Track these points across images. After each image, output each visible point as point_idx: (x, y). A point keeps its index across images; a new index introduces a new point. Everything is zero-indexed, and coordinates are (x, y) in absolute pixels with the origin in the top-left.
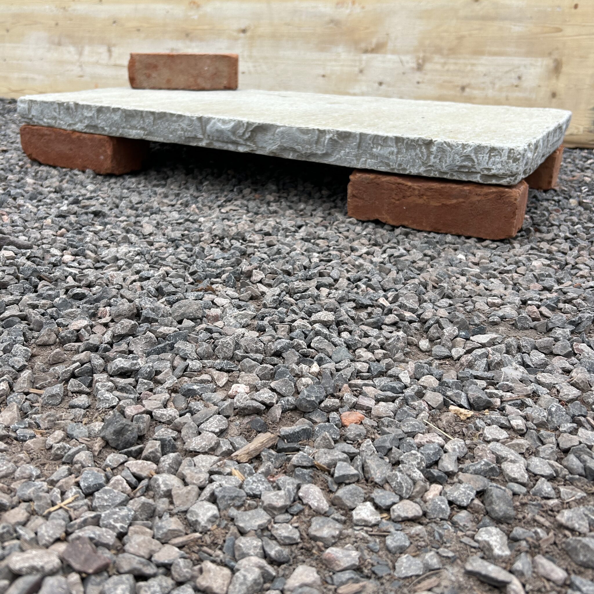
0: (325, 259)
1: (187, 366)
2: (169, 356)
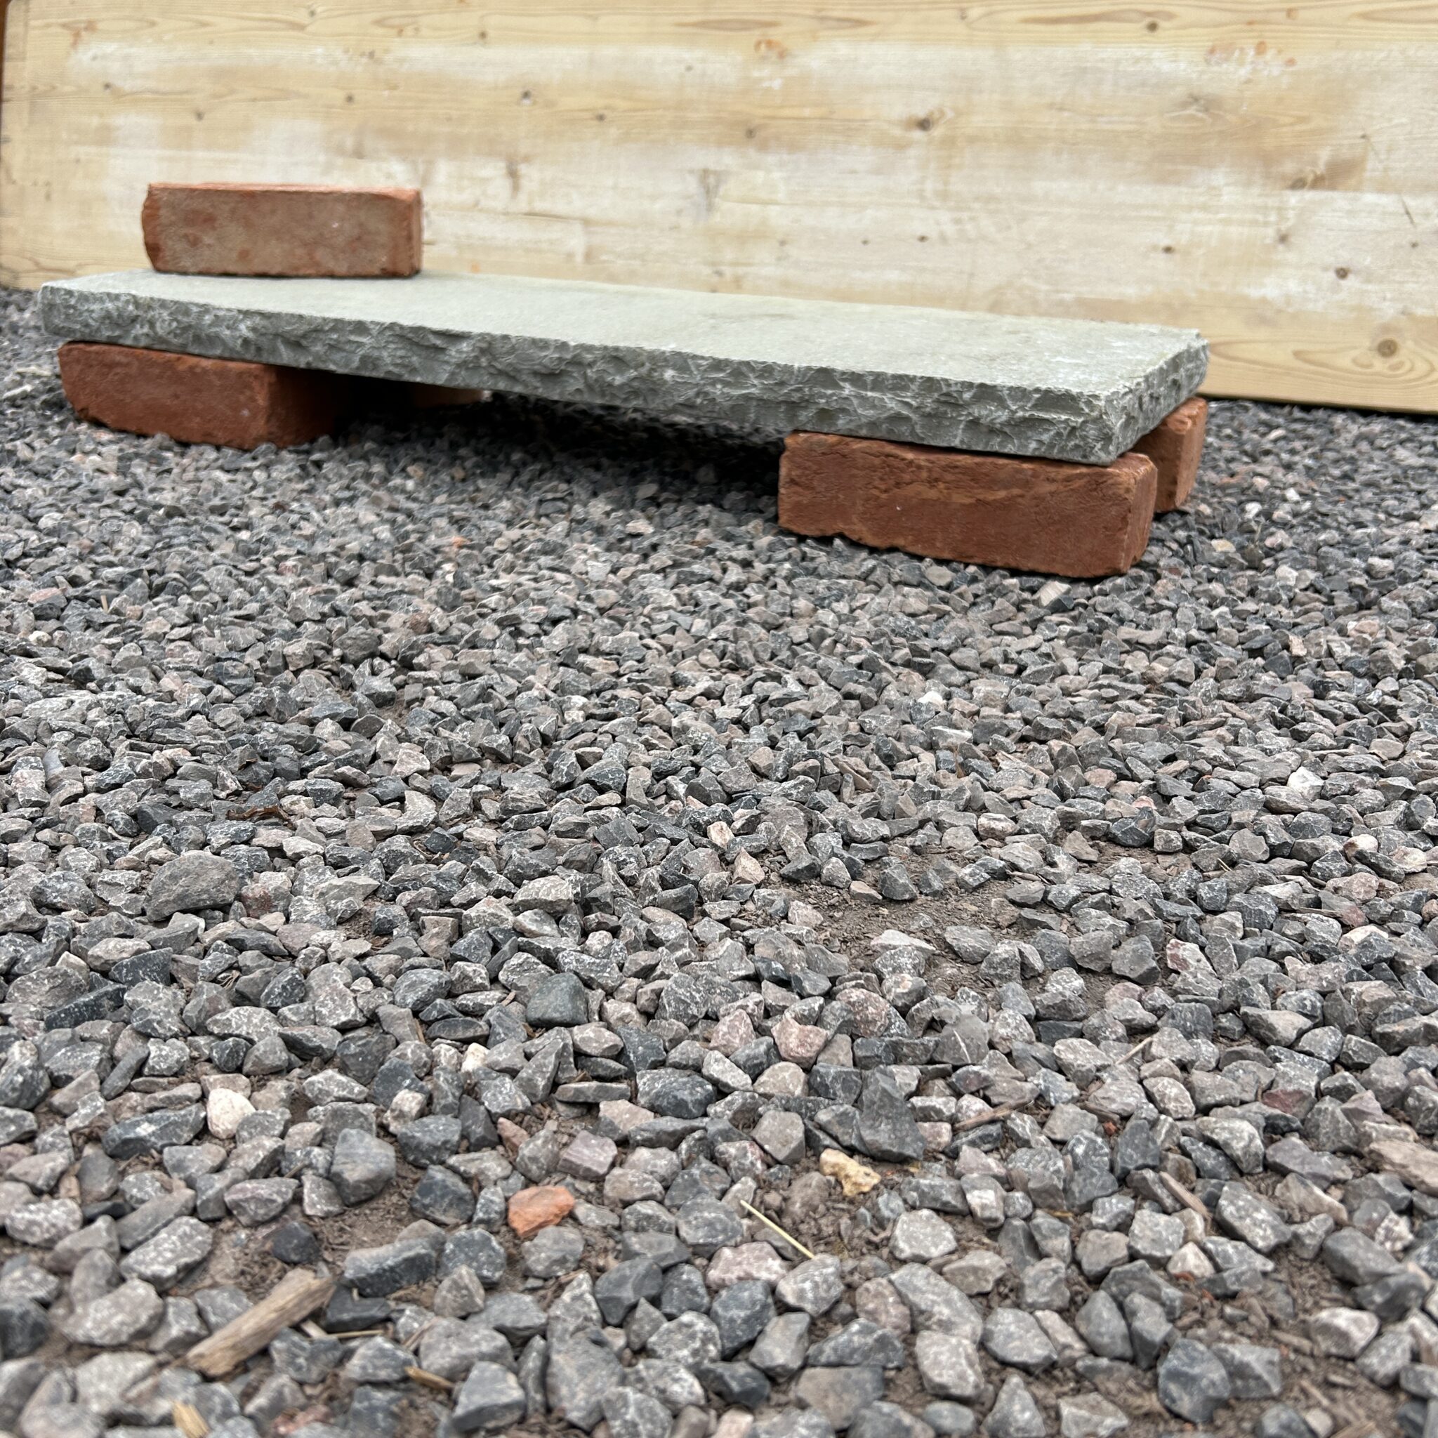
0: (597, 712)
1: (144, 1062)
2: (104, 1029)
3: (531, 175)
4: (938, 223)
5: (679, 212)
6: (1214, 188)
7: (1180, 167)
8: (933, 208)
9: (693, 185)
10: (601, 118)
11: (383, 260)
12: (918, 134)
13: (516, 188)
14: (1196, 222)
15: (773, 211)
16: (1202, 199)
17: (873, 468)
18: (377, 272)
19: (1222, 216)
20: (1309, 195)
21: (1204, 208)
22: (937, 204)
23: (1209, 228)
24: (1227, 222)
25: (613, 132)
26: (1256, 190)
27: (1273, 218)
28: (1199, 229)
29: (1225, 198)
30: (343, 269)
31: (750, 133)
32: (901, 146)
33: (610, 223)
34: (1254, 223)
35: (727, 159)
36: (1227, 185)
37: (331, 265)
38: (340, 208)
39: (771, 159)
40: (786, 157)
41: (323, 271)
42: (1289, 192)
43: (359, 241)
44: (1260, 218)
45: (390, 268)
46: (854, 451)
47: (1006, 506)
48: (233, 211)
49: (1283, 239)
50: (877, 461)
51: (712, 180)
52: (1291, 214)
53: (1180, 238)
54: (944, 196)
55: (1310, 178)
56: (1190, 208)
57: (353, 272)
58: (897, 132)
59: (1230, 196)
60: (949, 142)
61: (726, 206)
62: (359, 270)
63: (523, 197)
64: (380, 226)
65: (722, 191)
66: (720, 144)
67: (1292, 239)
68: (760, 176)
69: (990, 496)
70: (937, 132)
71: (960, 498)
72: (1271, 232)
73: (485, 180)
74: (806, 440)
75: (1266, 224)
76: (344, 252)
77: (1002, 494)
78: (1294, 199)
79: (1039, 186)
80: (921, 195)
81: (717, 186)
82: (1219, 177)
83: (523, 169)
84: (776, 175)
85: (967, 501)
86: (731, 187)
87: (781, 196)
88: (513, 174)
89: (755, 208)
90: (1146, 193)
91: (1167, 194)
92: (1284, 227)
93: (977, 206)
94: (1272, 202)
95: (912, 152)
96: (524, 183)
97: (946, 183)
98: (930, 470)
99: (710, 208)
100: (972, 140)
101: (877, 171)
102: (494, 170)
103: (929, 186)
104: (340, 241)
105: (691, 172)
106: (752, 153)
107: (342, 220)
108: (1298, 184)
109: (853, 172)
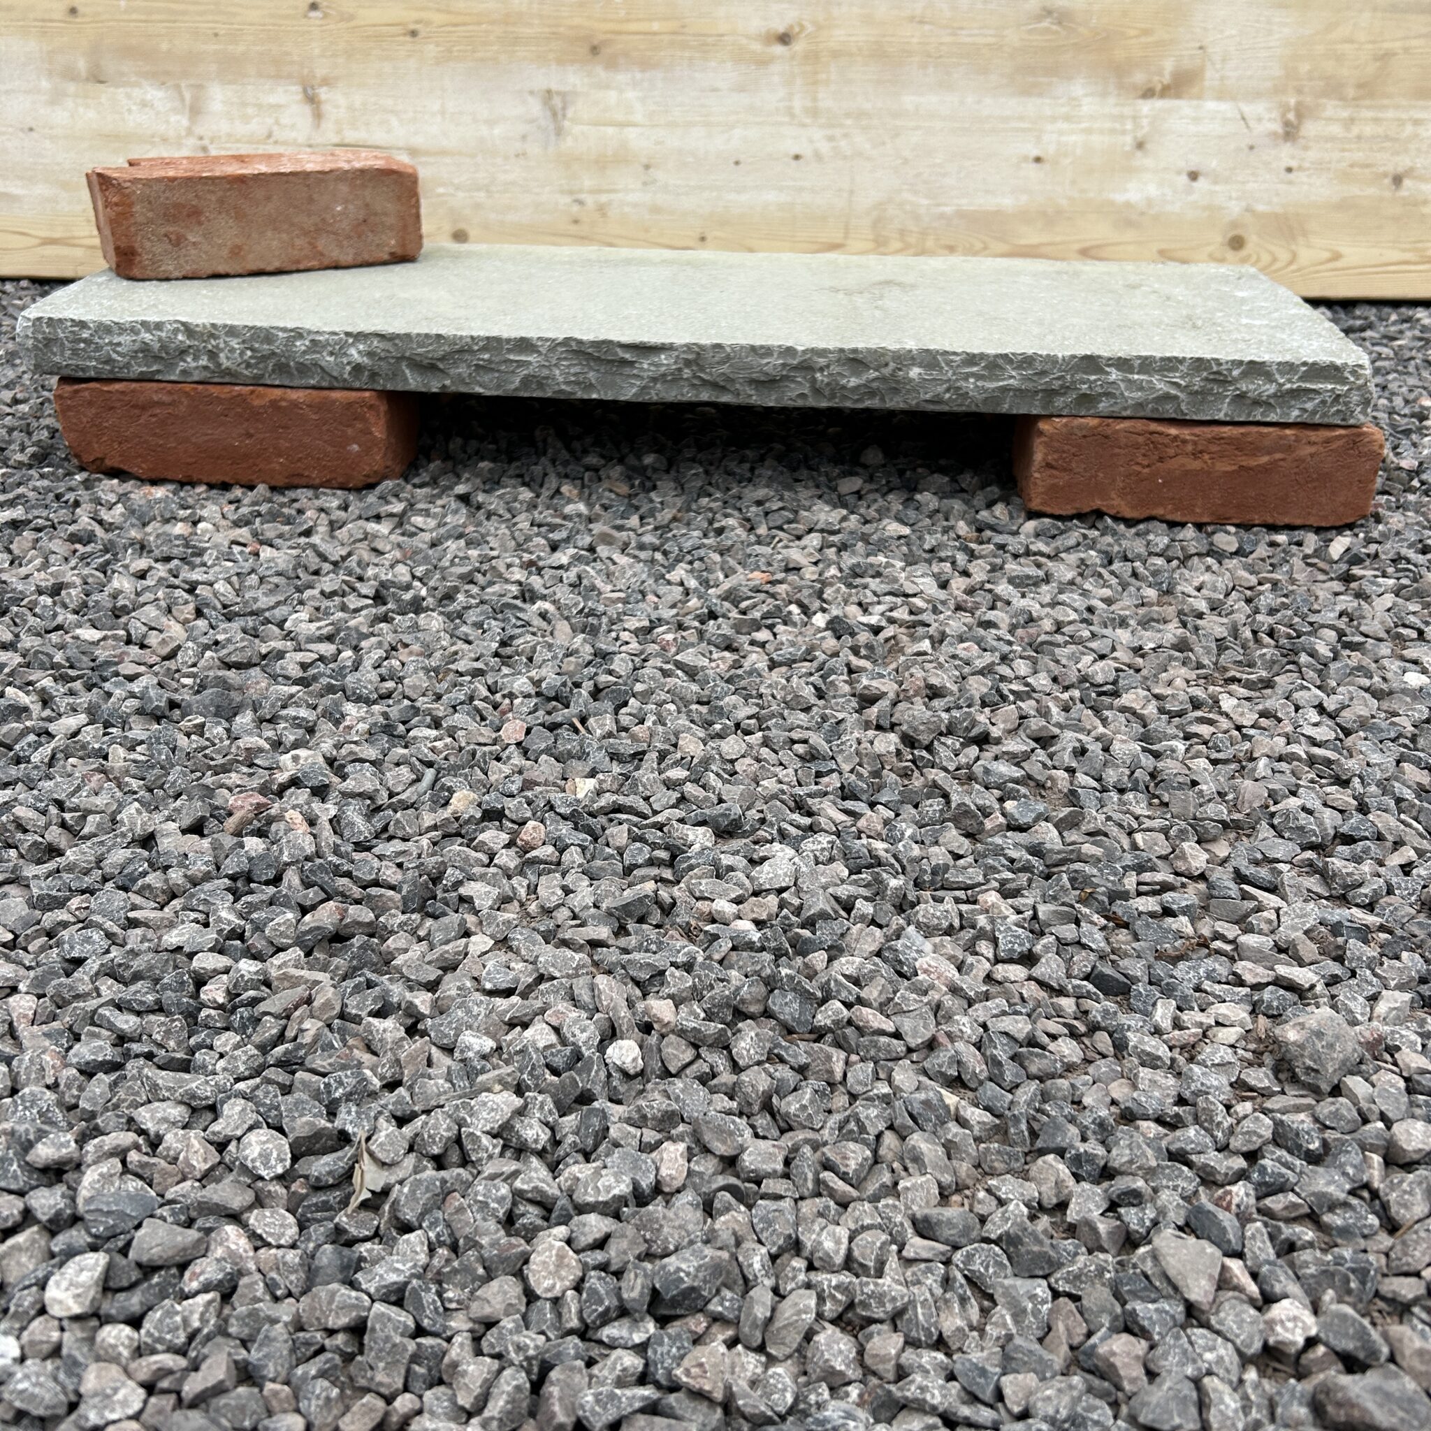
3: (335, 100)
4: (811, 141)
5: (524, 137)
6: (1074, 99)
7: (1041, 79)
8: (804, 126)
9: (535, 107)
10: (414, 33)
11: (392, 243)
12: (779, 49)
13: (318, 116)
14: (1061, 133)
15: (631, 133)
16: (1064, 110)
17: (1137, 446)
18: (386, 257)
19: (1083, 125)
20: (1159, 104)
21: (1067, 118)
22: (808, 121)
23: (1073, 138)
24: (1088, 131)
25: (431, 50)
26: (1111, 100)
27: (1129, 126)
28: (1064, 139)
29: (1085, 108)
30: (348, 258)
31: (595, 50)
32: (763, 62)
33: (443, 153)
34: (1113, 131)
35: (572, 79)
36: (1086, 95)
37: (336, 254)
38: (344, 188)
39: (621, 78)
40: (638, 76)
41: (326, 262)
42: (1140, 101)
43: (366, 224)
44: (1118, 126)
45: (399, 251)
46: (1117, 431)
47: (1266, 470)
48: (221, 201)
49: (1140, 145)
50: (1141, 439)
51: (557, 101)
52: (1145, 122)
53: (1048, 148)
54: (814, 112)
55: (1159, 87)
56: (1054, 119)
57: (359, 260)
58: (757, 47)
59: (1089, 106)
60: (812, 57)
61: (577, 129)
62: (367, 257)
63: (328, 124)
64: (385, 204)
65: (570, 113)
66: (560, 62)
67: (1148, 146)
68: (612, 96)
69: (1253, 463)
70: (799, 47)
71: (1224, 466)
72: (1129, 140)
73: (278, 107)
74: (1066, 425)
75: (1124, 132)
76: (349, 237)
77: (1265, 459)
78: (1146, 107)
79: (909, 101)
80: (790, 112)
81: (564, 108)
82: (1078, 89)
83: (323, 94)
84: (631, 95)
85: (1229, 468)
86: (580, 109)
87: (638, 117)
88: (311, 99)
89: (610, 130)
90: (1012, 105)
91: (1032, 106)
92: (1140, 135)
93: (849, 122)
94: (1127, 111)
95: (776, 68)
96: (326, 108)
97: (815, 99)
98: (1195, 443)
99: (559, 132)
100: (836, 54)
101: (740, 89)
102: (287, 96)
103: (797, 104)
104: (345, 225)
105: (532, 93)
106: (601, 73)
107: (346, 202)
108: (1148, 93)
109: (715, 90)
